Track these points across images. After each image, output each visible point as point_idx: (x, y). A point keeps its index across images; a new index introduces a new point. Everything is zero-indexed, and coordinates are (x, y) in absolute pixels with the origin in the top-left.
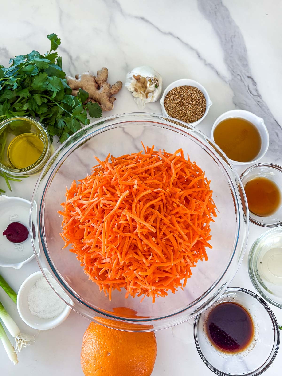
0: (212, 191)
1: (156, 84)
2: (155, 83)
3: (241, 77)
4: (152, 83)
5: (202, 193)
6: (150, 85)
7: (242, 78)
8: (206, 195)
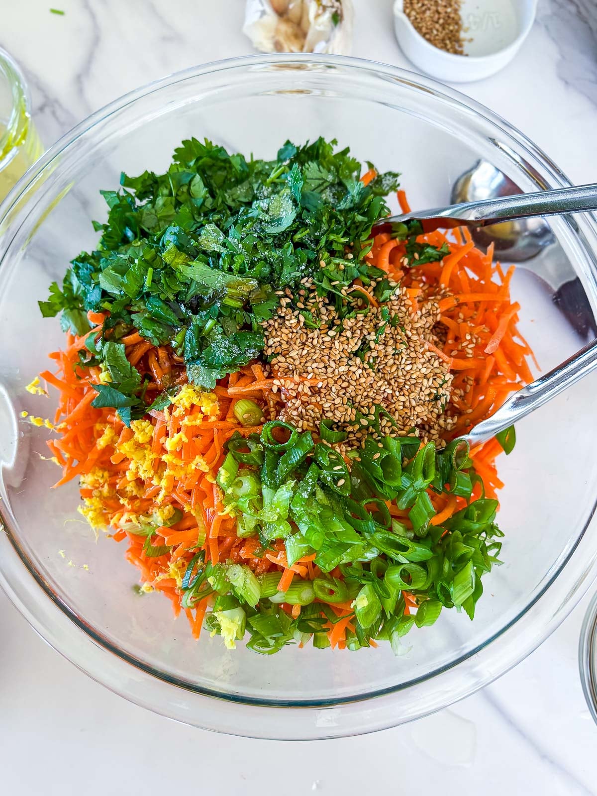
0: (516, 304)
1: (334, 10)
2: (333, 7)
3: (577, 6)
4: (325, 8)
5: (486, 310)
6: (317, 16)
7: (582, 9)
8: (498, 317)
